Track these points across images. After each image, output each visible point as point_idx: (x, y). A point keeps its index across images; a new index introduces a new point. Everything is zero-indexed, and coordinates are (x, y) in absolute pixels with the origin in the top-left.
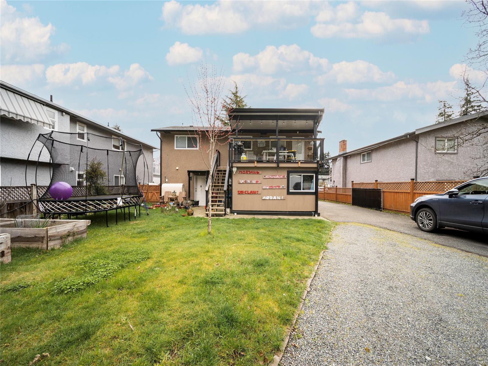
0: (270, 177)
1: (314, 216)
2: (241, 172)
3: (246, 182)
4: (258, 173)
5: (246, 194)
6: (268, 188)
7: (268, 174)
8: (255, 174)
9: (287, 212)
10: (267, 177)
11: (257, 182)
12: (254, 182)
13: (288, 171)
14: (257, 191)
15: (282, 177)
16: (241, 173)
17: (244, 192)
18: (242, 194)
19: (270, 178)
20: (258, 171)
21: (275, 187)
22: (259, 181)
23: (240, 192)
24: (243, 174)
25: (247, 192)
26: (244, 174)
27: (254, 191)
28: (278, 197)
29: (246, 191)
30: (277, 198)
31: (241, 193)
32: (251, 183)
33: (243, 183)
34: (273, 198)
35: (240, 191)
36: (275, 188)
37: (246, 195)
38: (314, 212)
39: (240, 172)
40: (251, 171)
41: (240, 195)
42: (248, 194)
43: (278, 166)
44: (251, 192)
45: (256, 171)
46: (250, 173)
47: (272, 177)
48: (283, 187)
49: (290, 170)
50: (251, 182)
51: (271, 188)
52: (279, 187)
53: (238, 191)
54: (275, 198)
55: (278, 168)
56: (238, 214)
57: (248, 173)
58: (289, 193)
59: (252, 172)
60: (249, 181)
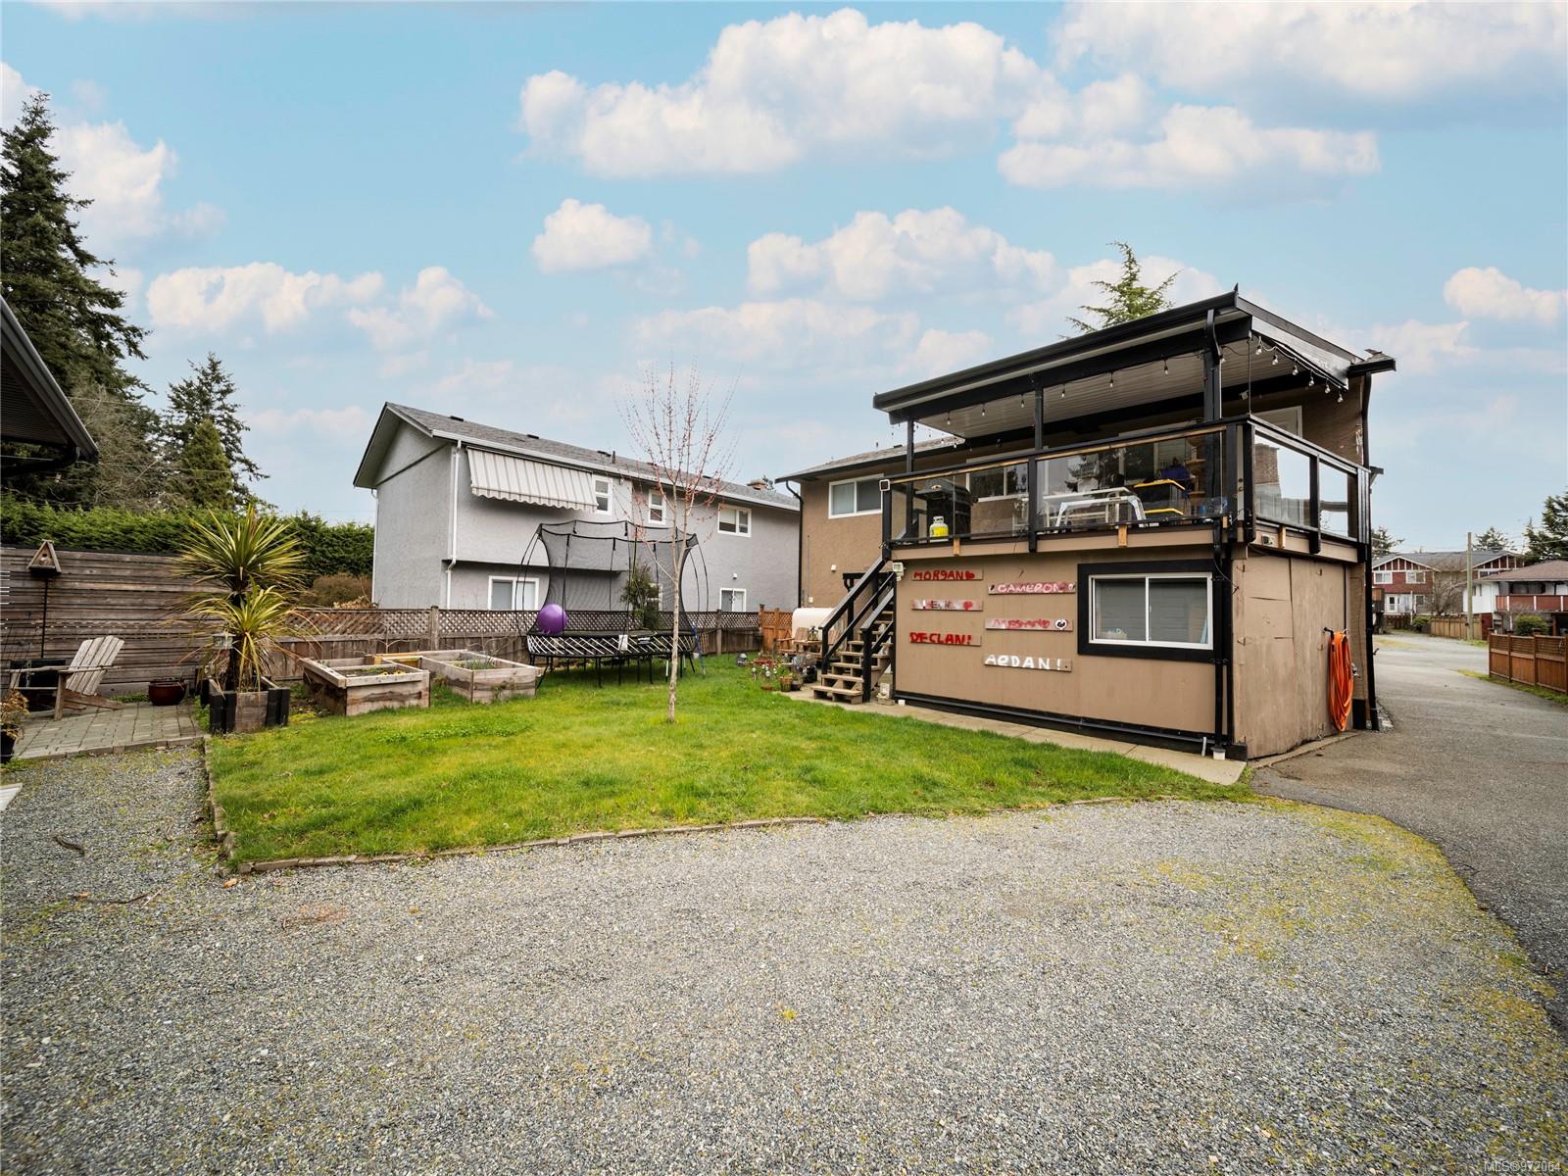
0: (1012, 588)
1: (1209, 754)
2: (921, 575)
3: (933, 607)
4: (970, 577)
5: (933, 642)
6: (1003, 627)
7: (1005, 580)
8: (962, 579)
9: (1077, 719)
10: (999, 589)
11: (967, 605)
12: (958, 606)
13: (1079, 565)
14: (966, 635)
15: (1055, 588)
16: (918, 578)
17: (928, 636)
18: (922, 642)
19: (1011, 593)
20: (971, 571)
21: (1029, 623)
22: (973, 602)
23: (915, 637)
24: (926, 580)
25: (935, 638)
26: (929, 580)
27: (957, 636)
28: (1041, 660)
29: (932, 635)
30: (1036, 662)
31: (918, 638)
32: (948, 609)
33: (924, 609)
34: (1022, 661)
35: (917, 632)
36: (1029, 627)
37: (933, 646)
38: (1209, 736)
39: (916, 575)
40: (948, 572)
41: (915, 645)
42: (940, 643)
43: (1033, 550)
44: (949, 638)
45: (963, 570)
46: (947, 577)
47: (1018, 590)
48: (1059, 625)
49: (1091, 561)
50: (948, 605)
51: (1015, 627)
52: (1045, 623)
53: (912, 634)
54: (1029, 662)
55: (1034, 557)
56: (908, 702)
57: (941, 577)
58: (1085, 648)
59: (951, 574)
60: (942, 604)
